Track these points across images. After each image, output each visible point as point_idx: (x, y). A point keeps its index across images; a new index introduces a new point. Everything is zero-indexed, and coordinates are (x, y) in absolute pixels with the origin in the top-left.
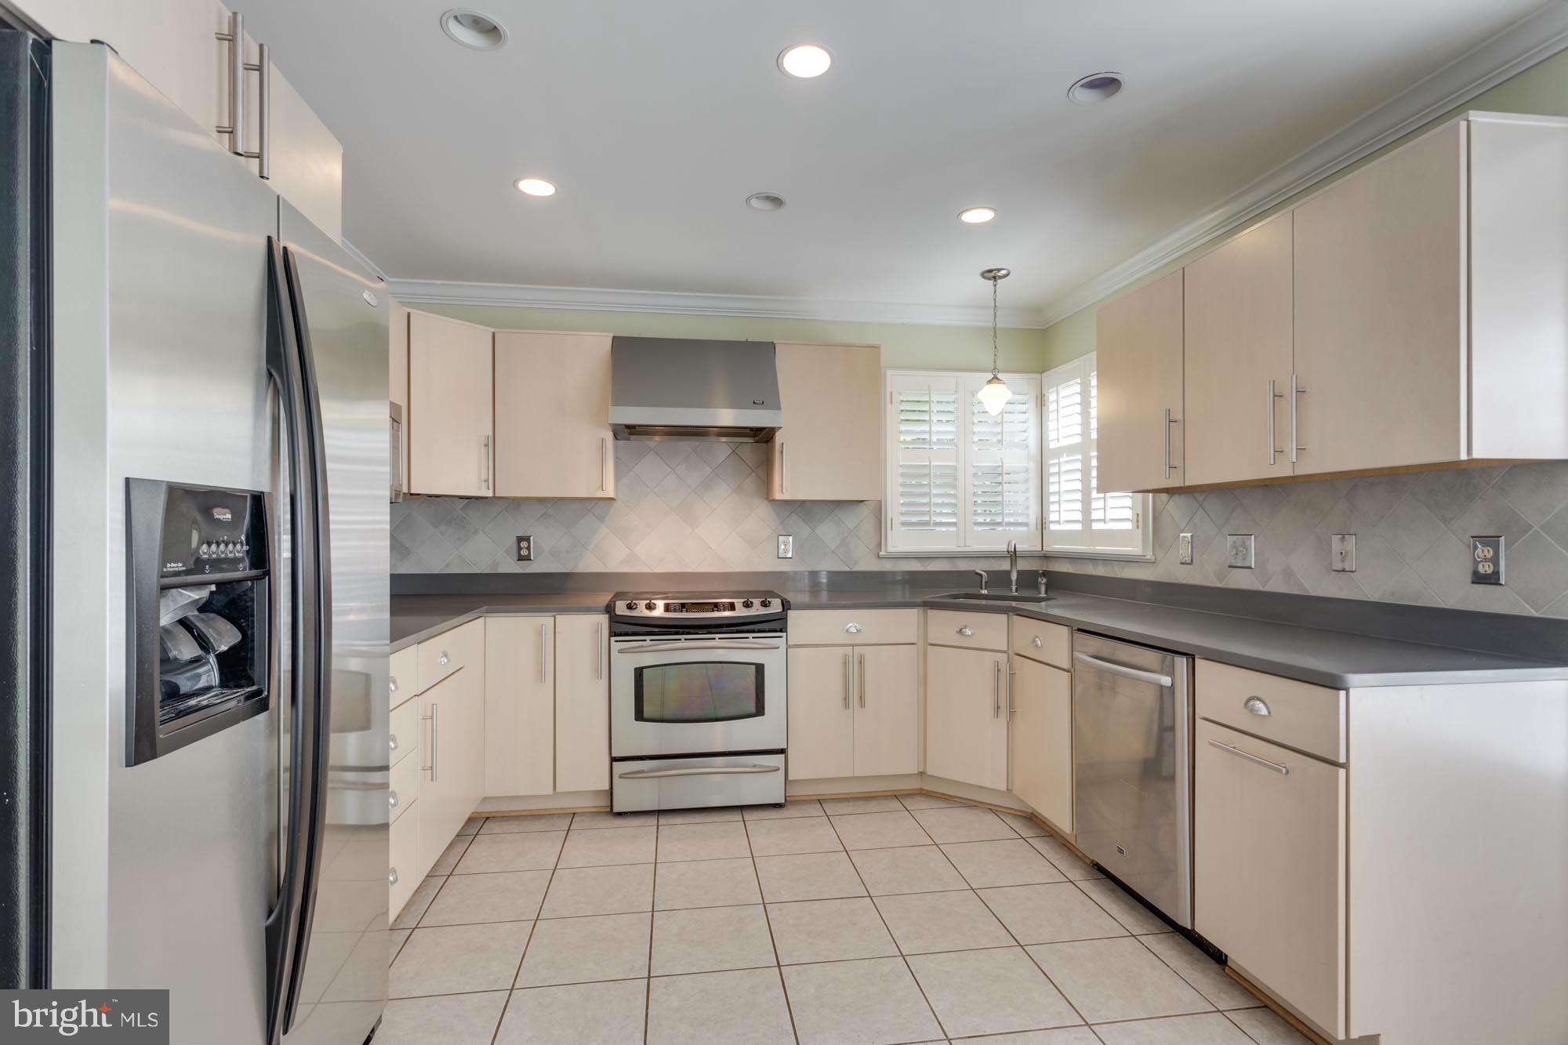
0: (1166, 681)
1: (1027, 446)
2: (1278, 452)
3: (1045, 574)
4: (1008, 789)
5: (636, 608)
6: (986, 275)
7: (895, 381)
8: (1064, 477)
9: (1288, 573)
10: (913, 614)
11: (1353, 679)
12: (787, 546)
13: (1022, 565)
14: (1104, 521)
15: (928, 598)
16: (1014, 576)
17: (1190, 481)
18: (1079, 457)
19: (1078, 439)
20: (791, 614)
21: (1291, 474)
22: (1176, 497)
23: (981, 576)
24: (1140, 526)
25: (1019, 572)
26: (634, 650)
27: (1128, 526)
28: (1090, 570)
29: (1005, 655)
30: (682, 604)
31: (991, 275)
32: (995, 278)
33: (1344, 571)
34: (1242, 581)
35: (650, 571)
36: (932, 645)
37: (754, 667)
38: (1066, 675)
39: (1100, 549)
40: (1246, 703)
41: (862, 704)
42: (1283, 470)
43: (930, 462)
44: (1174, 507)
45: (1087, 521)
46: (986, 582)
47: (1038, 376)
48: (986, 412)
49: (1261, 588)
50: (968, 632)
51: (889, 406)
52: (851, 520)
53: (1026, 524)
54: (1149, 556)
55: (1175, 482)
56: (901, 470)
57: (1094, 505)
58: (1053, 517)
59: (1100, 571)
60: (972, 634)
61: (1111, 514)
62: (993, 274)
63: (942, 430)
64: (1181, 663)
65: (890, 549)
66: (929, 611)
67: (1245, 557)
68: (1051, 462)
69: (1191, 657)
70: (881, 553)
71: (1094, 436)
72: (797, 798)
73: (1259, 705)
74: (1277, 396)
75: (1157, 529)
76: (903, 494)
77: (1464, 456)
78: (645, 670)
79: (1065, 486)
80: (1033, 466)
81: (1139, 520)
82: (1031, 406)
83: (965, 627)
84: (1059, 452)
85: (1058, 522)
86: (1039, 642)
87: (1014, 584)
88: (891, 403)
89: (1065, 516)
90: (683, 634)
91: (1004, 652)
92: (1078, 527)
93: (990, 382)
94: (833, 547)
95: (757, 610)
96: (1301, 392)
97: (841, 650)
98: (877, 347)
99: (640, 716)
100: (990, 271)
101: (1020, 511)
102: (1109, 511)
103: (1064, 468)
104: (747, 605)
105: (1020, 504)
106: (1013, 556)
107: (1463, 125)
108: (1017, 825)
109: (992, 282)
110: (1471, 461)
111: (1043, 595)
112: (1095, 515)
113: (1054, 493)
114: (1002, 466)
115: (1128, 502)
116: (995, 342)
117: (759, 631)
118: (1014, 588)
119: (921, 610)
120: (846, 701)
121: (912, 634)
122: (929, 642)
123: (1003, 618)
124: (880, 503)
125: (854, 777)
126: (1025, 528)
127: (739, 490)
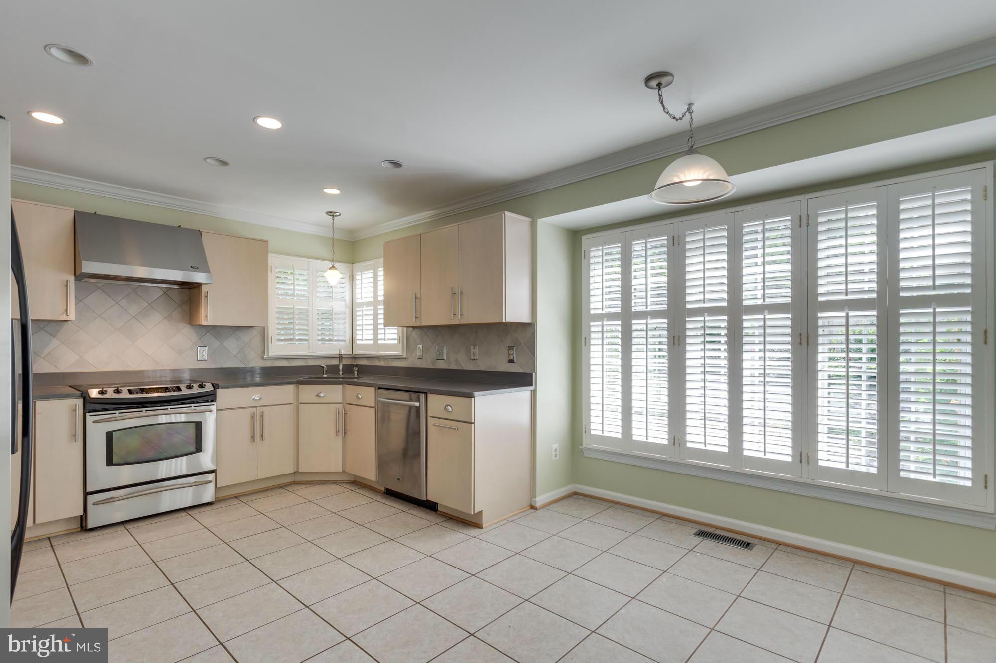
0: (417, 404)
1: (345, 301)
2: (454, 315)
3: (356, 365)
4: (343, 471)
5: (106, 393)
6: (329, 214)
7: (273, 260)
8: (365, 318)
9: (457, 361)
10: (291, 388)
11: (476, 394)
12: (203, 353)
13: (345, 362)
14: (384, 339)
15: (298, 379)
16: (341, 367)
17: (423, 324)
18: (372, 308)
19: (372, 300)
20: (219, 392)
21: (458, 323)
22: (416, 329)
23: (323, 367)
24: (401, 342)
25: (343, 365)
26: (107, 420)
27: (396, 342)
28: (377, 363)
29: (341, 405)
30: (141, 389)
31: (330, 213)
32: (333, 216)
33: (474, 359)
34: (442, 365)
35: (97, 370)
36: (301, 403)
37: (194, 424)
38: (373, 410)
39: (382, 352)
40: (445, 408)
41: (262, 438)
42: (455, 322)
43: (294, 306)
44: (415, 334)
45: (376, 339)
46: (326, 371)
47: (350, 265)
48: (327, 282)
49: (448, 368)
50: (322, 395)
51: (269, 273)
52: (245, 337)
53: (344, 341)
54: (405, 355)
55: (417, 324)
56: (277, 310)
57: (380, 332)
58: (358, 337)
59: (382, 363)
60: (324, 396)
61: (388, 336)
62: (332, 214)
63: (301, 288)
64: (423, 397)
65: (272, 354)
66: (300, 386)
67: (442, 355)
68: (357, 309)
69: (426, 394)
70: (265, 356)
71: (381, 298)
72: (220, 499)
73: (449, 408)
74: (454, 294)
75: (408, 343)
76: (279, 323)
77: (504, 321)
78: (114, 433)
79: (365, 322)
80: (348, 311)
81: (400, 339)
82: (347, 281)
83: (321, 393)
84: (361, 305)
85: (362, 340)
86: (360, 397)
87: (341, 371)
88: (271, 272)
89: (365, 337)
90: (143, 407)
91: (340, 403)
92: (372, 342)
93: (330, 268)
94: (235, 353)
95: (196, 390)
96: (461, 293)
97: (252, 410)
98: (266, 242)
99: (110, 462)
100: (331, 212)
101: (341, 334)
102: (387, 335)
103: (365, 313)
104: (189, 387)
105: (341, 329)
106: (341, 357)
107: (504, 215)
108: (348, 486)
109: (332, 217)
110: (506, 322)
111: (356, 376)
112: (380, 337)
113: (359, 325)
114: (333, 310)
115: (396, 331)
116: (333, 248)
117: (197, 403)
118: (341, 373)
119: (295, 386)
120: (253, 437)
121: (291, 399)
122: (300, 402)
123: (341, 386)
124: (264, 328)
125: (258, 480)
126: (344, 343)
127: (169, 318)
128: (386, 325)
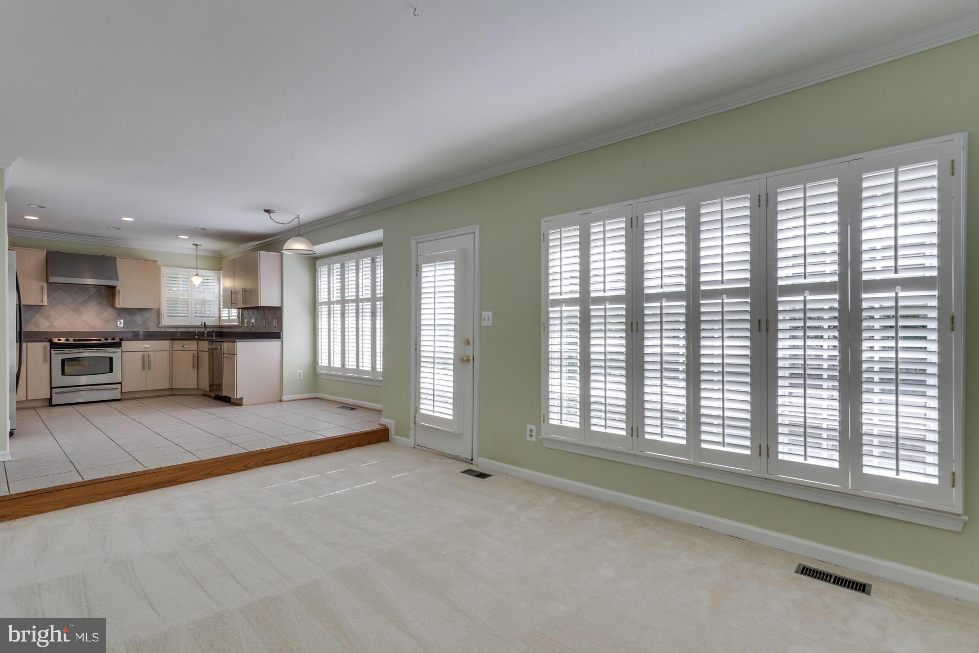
0: (220, 348)
1: (215, 293)
2: (244, 302)
4: (197, 388)
5: (61, 340)
7: (165, 270)
9: (259, 328)
10: (168, 342)
11: (237, 341)
12: (121, 323)
13: (208, 330)
14: (232, 317)
15: (174, 338)
16: (207, 333)
20: (123, 342)
22: (245, 310)
23: (197, 333)
26: (61, 353)
27: (236, 317)
28: (231, 330)
29: (196, 351)
30: (79, 339)
32: (196, 246)
34: (254, 330)
35: (60, 331)
37: (109, 358)
38: (207, 353)
41: (149, 368)
42: (245, 306)
43: (179, 298)
44: (245, 313)
50: (185, 346)
51: (162, 278)
52: (147, 315)
53: (214, 317)
54: (240, 325)
56: (167, 299)
59: (233, 330)
60: (187, 347)
61: (233, 315)
63: (183, 286)
64: (222, 343)
65: (163, 324)
66: (174, 341)
67: (254, 324)
69: (224, 342)
70: (159, 326)
72: (124, 398)
73: (229, 348)
74: (244, 291)
75: (241, 317)
76: (168, 307)
77: (259, 306)
78: (65, 360)
80: (217, 299)
81: (238, 316)
82: (216, 281)
87: (205, 334)
92: (227, 318)
93: (195, 276)
94: (140, 323)
95: (110, 341)
97: (142, 353)
98: (156, 261)
99: (63, 374)
100: (195, 244)
101: (212, 313)
104: (106, 339)
105: (212, 310)
106: (204, 326)
107: (259, 253)
110: (262, 306)
112: (230, 315)
114: (205, 299)
115: (235, 311)
117: (111, 347)
119: (171, 341)
120: (143, 368)
121: (168, 348)
122: (174, 350)
123: (196, 341)
124: (159, 309)
125: (146, 391)
126: (213, 318)
127: (100, 304)
128: (223, 308)
